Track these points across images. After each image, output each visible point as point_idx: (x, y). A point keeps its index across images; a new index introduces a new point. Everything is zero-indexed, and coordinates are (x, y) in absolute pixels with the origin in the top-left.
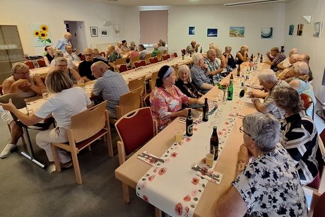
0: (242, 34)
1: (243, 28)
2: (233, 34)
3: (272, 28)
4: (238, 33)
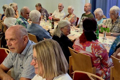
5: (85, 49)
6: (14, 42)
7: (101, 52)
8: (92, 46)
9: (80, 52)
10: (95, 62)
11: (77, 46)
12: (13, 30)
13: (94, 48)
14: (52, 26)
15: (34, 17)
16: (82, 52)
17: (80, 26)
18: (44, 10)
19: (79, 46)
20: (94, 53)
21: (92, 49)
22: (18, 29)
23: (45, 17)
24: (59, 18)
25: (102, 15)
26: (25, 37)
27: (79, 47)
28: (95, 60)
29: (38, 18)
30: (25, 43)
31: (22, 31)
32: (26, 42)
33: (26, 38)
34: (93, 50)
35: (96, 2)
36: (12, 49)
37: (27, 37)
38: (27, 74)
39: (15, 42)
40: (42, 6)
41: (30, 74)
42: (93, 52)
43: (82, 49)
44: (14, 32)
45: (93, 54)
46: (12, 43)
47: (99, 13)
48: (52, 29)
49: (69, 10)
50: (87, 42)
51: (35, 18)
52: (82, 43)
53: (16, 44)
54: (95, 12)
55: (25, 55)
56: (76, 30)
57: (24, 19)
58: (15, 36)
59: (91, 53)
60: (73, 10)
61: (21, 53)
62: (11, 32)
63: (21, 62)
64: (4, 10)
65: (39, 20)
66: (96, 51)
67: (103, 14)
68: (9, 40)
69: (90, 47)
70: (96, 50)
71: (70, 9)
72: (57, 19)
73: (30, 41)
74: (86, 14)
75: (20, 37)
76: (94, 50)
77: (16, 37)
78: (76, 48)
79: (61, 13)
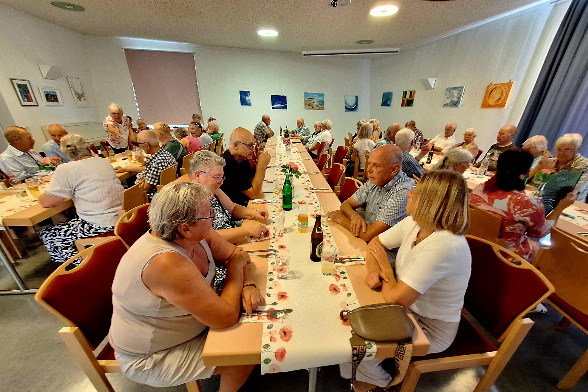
0: (321, 105)
1: (322, 95)
2: (309, 105)
3: (357, 97)
4: (316, 103)
5: (493, 203)
6: (377, 169)
7: (530, 211)
8: (510, 199)
9: (479, 207)
10: (507, 229)
11: (476, 196)
12: (382, 152)
13: (515, 204)
14: (428, 159)
15: (401, 141)
16: (483, 207)
17: (482, 165)
18: (418, 132)
19: (479, 197)
20: (513, 212)
21: (509, 205)
22: (389, 152)
23: (418, 144)
24: (441, 147)
25: (543, 150)
26: (396, 166)
27: (481, 198)
28: (510, 225)
29: (408, 141)
30: (393, 174)
31: (394, 156)
32: (395, 173)
33: (396, 168)
34: (511, 207)
35: (532, 127)
36: (372, 178)
37: (398, 166)
38: (386, 218)
39: (379, 170)
40: (416, 126)
41: (391, 219)
42: (509, 209)
43: (484, 202)
44: (382, 155)
45: (508, 213)
46: (375, 169)
47: (537, 145)
48: (427, 163)
49: (467, 136)
50: (499, 192)
51: (404, 142)
52: (488, 192)
53: (379, 172)
54: (526, 144)
55: (388, 190)
56: (472, 171)
57: (389, 141)
58: (381, 160)
59: (505, 212)
60: (475, 136)
61: (382, 186)
62: (378, 154)
63: (380, 199)
64: (358, 128)
65: (410, 144)
66: (516, 210)
67: (546, 148)
68: (371, 165)
69: (506, 201)
70: (519, 207)
71: (470, 135)
72: (437, 148)
73: (401, 172)
74: (500, 146)
75: (388, 164)
76: (514, 207)
77: (383, 163)
78: (473, 199)
79: (447, 139)
